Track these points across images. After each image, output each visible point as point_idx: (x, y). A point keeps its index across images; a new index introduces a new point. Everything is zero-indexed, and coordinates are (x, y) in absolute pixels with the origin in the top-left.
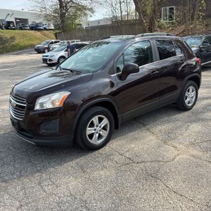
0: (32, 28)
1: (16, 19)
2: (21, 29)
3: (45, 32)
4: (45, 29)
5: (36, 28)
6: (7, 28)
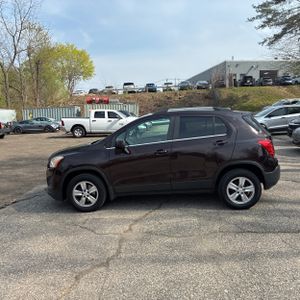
1: (262, 72)
3: (296, 86)
4: (297, 83)
5: (283, 83)
6: (242, 85)
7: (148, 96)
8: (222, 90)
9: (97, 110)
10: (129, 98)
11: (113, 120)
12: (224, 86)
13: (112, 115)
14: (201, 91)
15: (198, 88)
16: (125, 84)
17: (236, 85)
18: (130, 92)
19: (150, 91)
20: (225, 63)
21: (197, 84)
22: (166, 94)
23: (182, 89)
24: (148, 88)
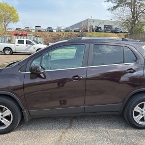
0: (112, 32)
1: (105, 26)
5: (115, 32)
6: (96, 31)
7: (49, 33)
8: (87, 33)
9: (20, 39)
10: (38, 34)
11: (29, 45)
12: (87, 31)
13: (28, 42)
14: (76, 33)
15: (75, 31)
16: (36, 27)
17: (93, 31)
18: (38, 31)
19: (50, 31)
20: (88, 20)
21: (74, 29)
22: (58, 33)
23: (66, 31)
24: (49, 29)
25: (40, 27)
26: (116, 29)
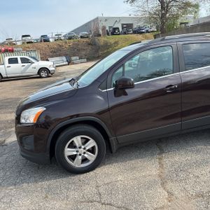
0: (135, 32)
1: (123, 25)
2: (125, 33)
3: (147, 34)
4: (147, 32)
5: (138, 31)
6: (113, 34)
7: (44, 45)
8: (99, 38)
9: (11, 57)
10: (29, 48)
11: (26, 64)
12: (100, 35)
13: (24, 61)
14: (85, 40)
15: (82, 37)
16: (23, 36)
17: (108, 34)
18: (28, 43)
19: (45, 41)
20: (97, 18)
21: (80, 35)
22: (58, 42)
23: (70, 38)
24: (43, 38)
25: (29, 36)
26: (140, 28)
